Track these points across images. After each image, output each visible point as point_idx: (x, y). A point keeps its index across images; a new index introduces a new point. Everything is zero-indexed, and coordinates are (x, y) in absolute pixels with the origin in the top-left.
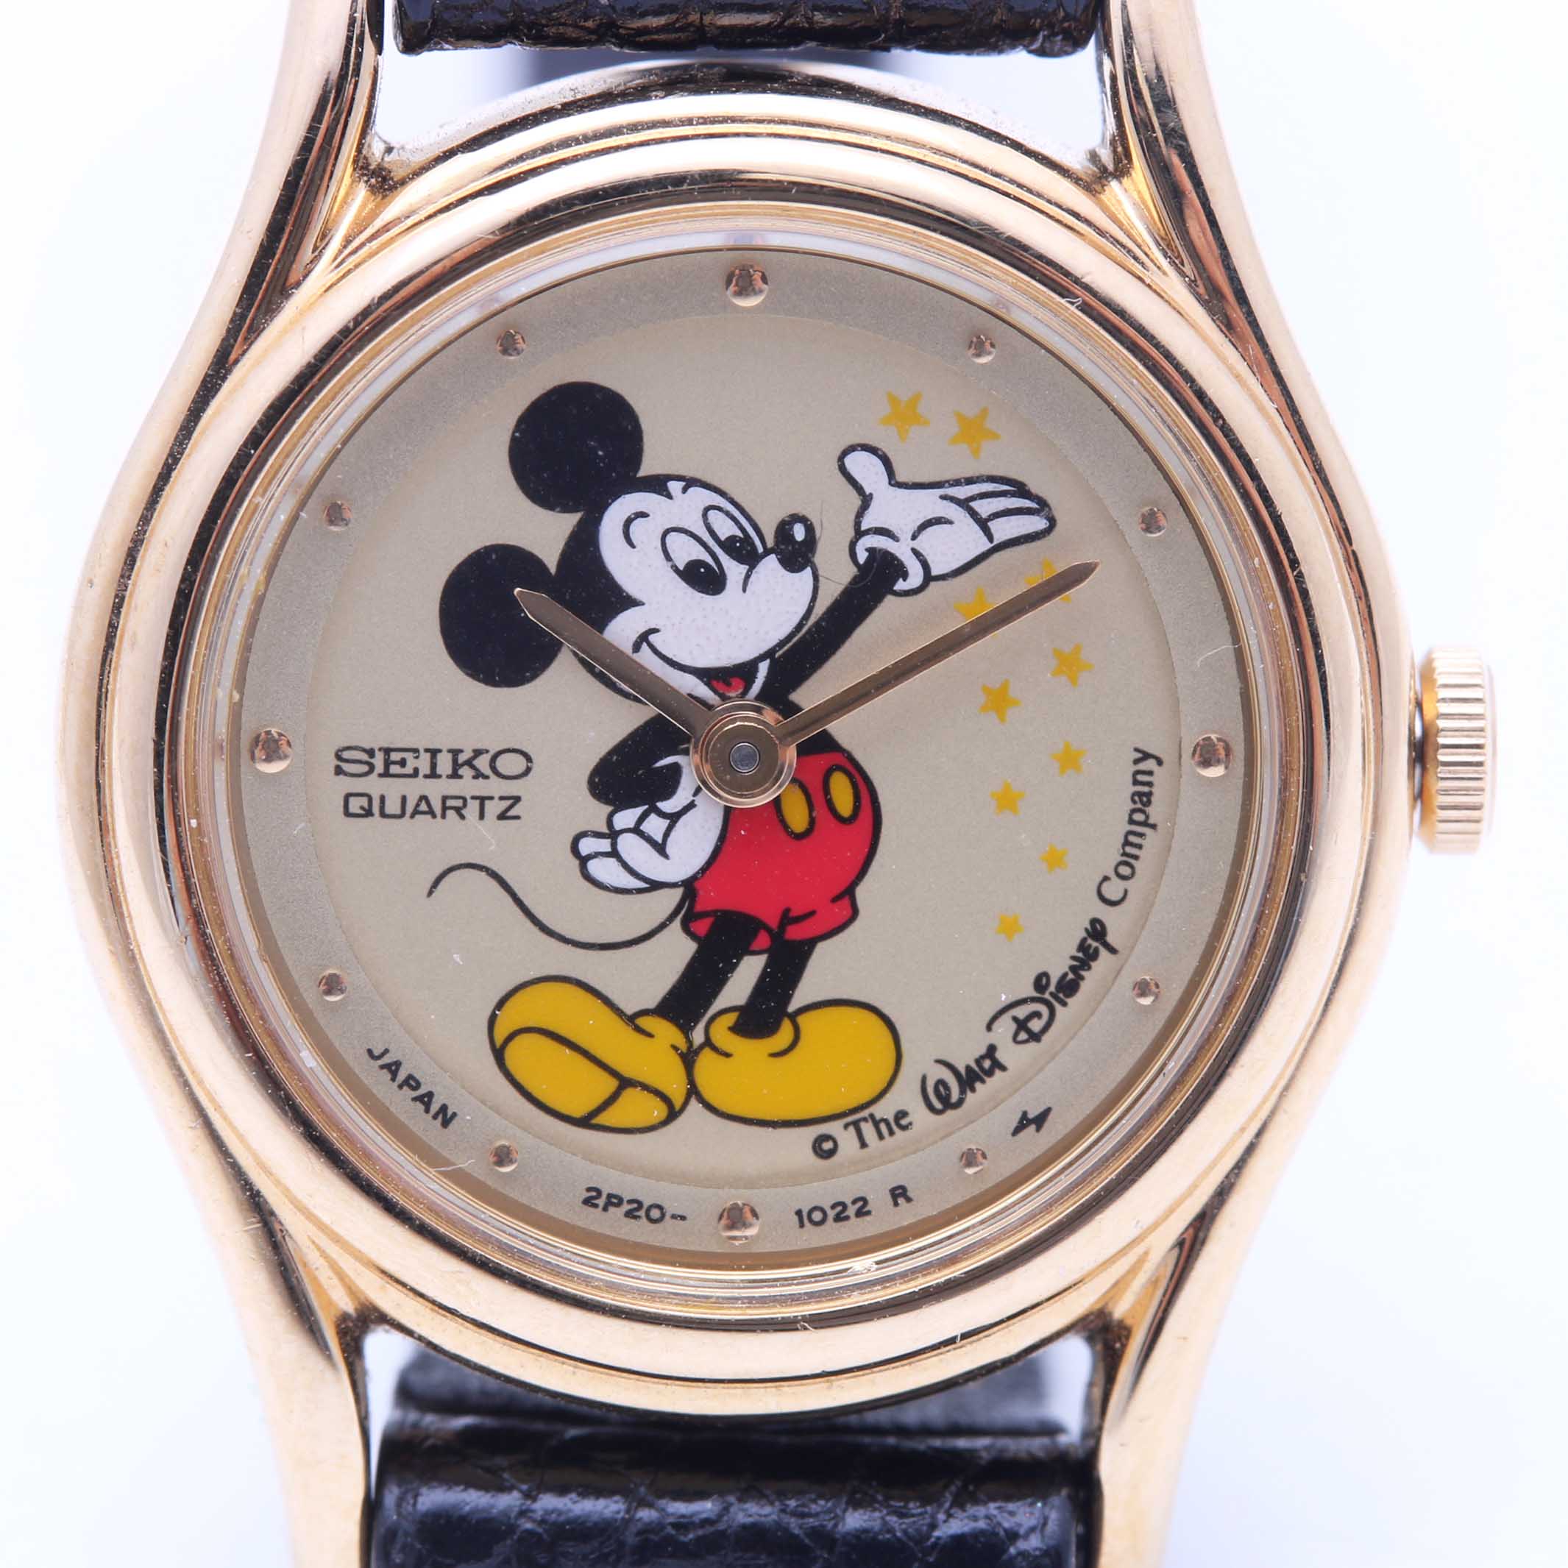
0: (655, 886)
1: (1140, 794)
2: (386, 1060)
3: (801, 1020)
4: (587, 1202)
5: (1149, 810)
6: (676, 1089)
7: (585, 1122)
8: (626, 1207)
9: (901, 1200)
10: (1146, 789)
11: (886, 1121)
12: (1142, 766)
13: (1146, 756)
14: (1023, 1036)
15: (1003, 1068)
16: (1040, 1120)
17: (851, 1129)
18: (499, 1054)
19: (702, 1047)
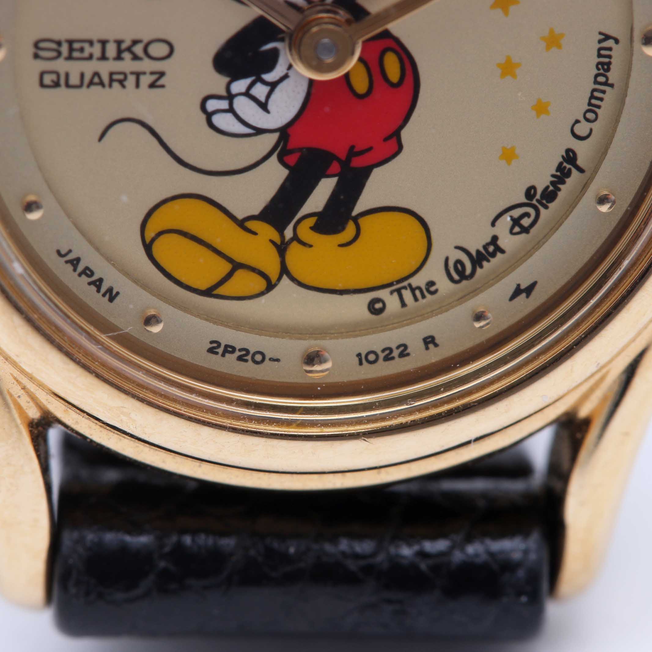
0: (259, 131)
1: (602, 64)
2: (70, 257)
3: (361, 221)
4: (211, 351)
5: (608, 74)
6: (273, 270)
7: (208, 293)
8: (237, 354)
9: (431, 346)
10: (606, 60)
11: (419, 288)
12: (605, 44)
13: (607, 37)
14: (517, 229)
15: (503, 251)
16: (529, 290)
17: (396, 295)
18: (148, 248)
19: (292, 240)
